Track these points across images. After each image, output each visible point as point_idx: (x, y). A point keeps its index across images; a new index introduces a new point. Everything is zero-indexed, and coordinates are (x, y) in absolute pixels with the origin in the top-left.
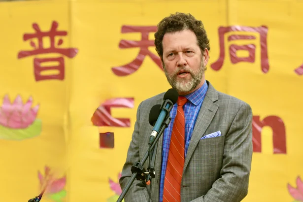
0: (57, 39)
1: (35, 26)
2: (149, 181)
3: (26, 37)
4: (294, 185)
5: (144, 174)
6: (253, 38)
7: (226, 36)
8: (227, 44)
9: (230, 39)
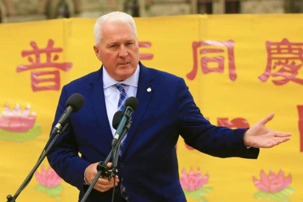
0: (53, 55)
1: (33, 44)
2: (113, 178)
3: (24, 54)
4: (258, 177)
5: (108, 172)
6: (222, 51)
7: (199, 49)
8: (199, 57)
9: (201, 52)
